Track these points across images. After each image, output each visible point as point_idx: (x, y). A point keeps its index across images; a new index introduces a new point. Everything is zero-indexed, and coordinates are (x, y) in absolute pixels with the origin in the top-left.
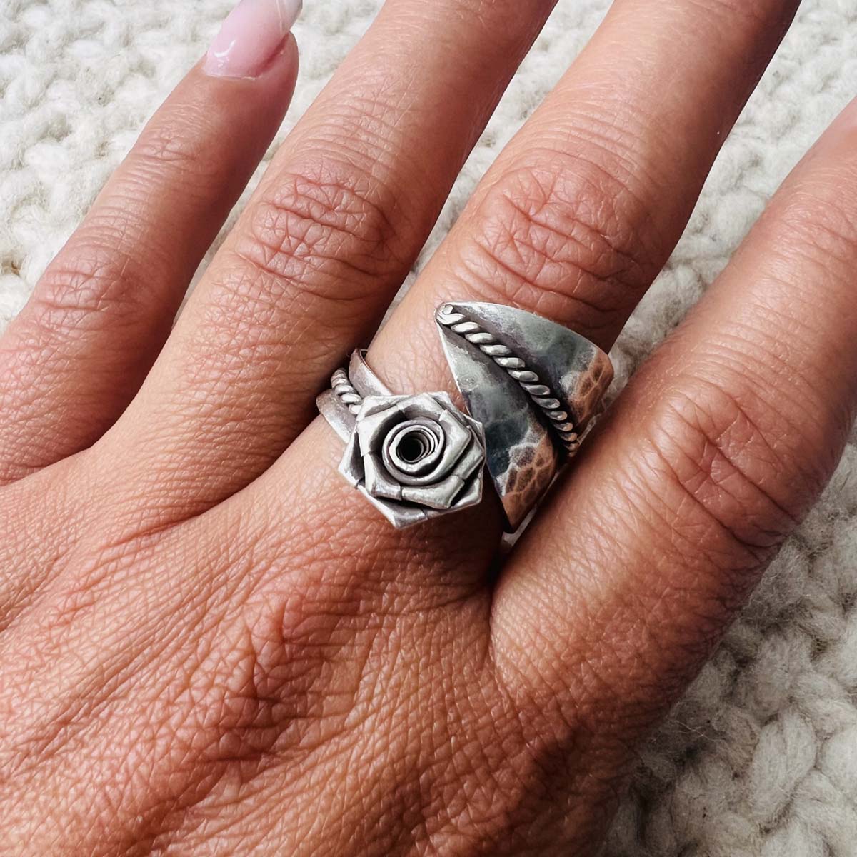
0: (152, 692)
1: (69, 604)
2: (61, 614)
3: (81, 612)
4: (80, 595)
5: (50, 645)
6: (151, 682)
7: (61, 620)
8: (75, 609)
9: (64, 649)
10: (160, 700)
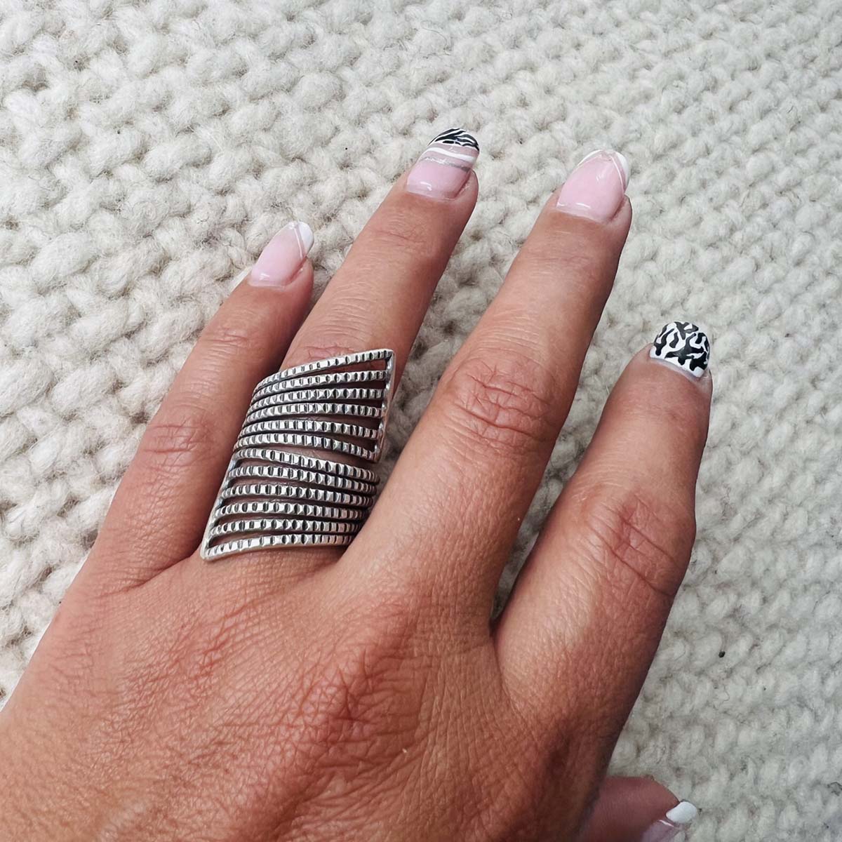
0: (276, 719)
1: (207, 660)
2: (202, 668)
3: (216, 666)
4: (213, 653)
5: (199, 691)
6: (273, 711)
7: (203, 672)
8: (212, 664)
9: (210, 692)
10: (283, 724)
